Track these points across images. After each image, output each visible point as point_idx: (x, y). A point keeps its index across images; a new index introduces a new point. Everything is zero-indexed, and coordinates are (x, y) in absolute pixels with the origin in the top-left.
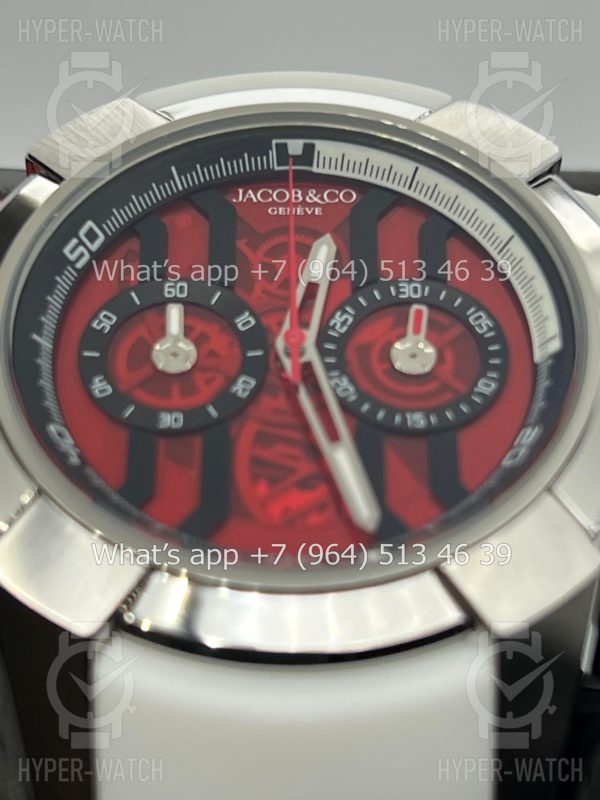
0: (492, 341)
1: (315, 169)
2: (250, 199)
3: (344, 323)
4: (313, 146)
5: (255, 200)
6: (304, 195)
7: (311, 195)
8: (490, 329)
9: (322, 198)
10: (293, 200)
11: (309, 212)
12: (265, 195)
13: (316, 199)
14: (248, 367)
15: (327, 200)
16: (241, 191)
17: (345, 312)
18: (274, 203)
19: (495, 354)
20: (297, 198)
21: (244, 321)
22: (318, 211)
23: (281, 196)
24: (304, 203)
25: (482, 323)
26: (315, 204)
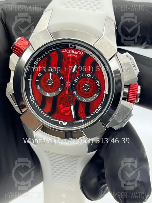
0: (99, 87)
1: (76, 48)
2: (65, 52)
3: (77, 80)
4: (76, 46)
5: (66, 52)
6: (74, 52)
7: (75, 52)
8: (99, 85)
9: (77, 53)
10: (72, 53)
11: (75, 56)
12: (68, 51)
13: (76, 53)
14: (61, 87)
15: (78, 54)
16: (64, 49)
17: (77, 78)
18: (69, 53)
19: (99, 90)
20: (73, 52)
21: (61, 78)
22: (76, 56)
23: (70, 52)
24: (74, 54)
25: (98, 83)
26: (76, 54)
